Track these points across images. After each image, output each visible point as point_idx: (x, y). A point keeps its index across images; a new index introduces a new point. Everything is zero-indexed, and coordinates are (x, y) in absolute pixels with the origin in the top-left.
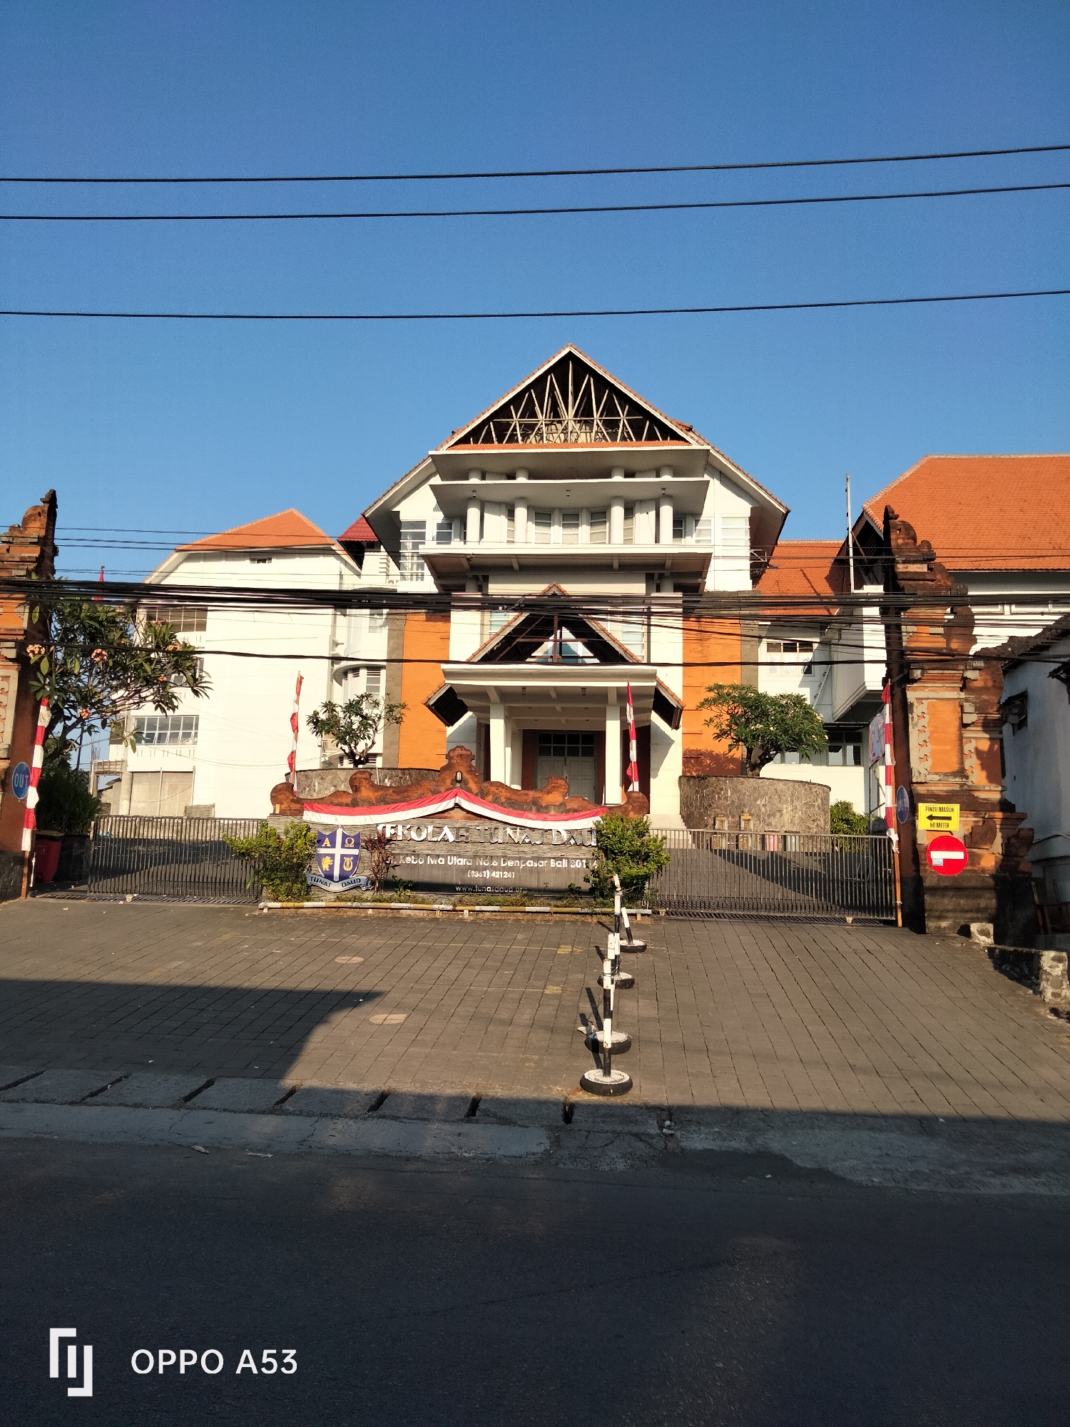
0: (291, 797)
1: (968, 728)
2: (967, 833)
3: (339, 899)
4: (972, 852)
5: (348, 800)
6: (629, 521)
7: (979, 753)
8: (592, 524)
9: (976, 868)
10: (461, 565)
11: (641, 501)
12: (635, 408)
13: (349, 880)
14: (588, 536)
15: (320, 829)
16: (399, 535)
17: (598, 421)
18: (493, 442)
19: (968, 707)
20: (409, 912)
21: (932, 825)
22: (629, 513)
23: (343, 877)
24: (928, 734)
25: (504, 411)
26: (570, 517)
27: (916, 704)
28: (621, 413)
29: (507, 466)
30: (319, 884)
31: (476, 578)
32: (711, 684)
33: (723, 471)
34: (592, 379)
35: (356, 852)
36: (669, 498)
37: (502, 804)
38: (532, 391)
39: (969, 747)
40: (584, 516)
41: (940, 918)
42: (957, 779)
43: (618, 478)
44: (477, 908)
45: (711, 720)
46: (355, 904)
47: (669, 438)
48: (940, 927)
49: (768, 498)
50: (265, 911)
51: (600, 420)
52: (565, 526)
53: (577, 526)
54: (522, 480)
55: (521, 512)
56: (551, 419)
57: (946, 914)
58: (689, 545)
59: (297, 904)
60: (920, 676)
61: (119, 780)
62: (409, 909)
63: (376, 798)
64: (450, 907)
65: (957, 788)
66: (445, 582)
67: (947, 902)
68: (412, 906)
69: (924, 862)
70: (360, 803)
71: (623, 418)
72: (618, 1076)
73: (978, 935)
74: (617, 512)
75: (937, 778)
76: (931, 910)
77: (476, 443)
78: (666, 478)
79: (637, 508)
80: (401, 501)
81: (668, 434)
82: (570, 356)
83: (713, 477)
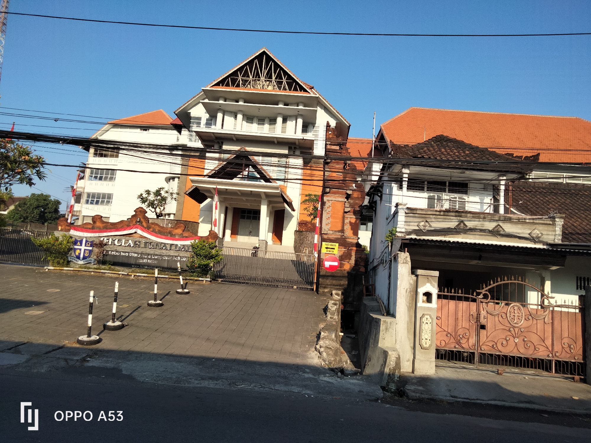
0: (66, 224)
1: (348, 213)
2: (340, 255)
3: (80, 267)
4: (342, 263)
5: (90, 227)
6: (284, 124)
7: (351, 223)
8: (270, 124)
9: (342, 269)
10: (211, 137)
11: (290, 116)
12: (290, 77)
13: (87, 260)
14: (268, 129)
15: (77, 238)
16: (190, 123)
17: (274, 82)
18: (230, 86)
19: (347, 205)
20: (109, 274)
21: (327, 251)
22: (285, 121)
23: (84, 258)
24: (330, 215)
25: (235, 73)
26: (261, 121)
27: (327, 202)
28: (284, 78)
29: (235, 97)
30: (74, 261)
31: (218, 143)
32: (307, 194)
33: (326, 106)
34: (273, 63)
35: (91, 248)
36: (301, 116)
37: (156, 232)
38: (248, 66)
39: (347, 221)
40: (267, 121)
41: (325, 288)
42: (340, 233)
43: (281, 106)
44: (138, 274)
45: (306, 208)
46: (86, 270)
47: (302, 91)
48: (324, 291)
49: (343, 119)
50: (47, 270)
51: (276, 81)
52: (259, 124)
53: (264, 124)
54: (241, 103)
55: (240, 117)
56: (254, 78)
57: (327, 286)
58: (309, 136)
59: (61, 268)
60: (329, 191)
61: (78, 219)
62: (109, 273)
63: (103, 227)
64: (126, 273)
65: (339, 237)
66: (206, 143)
67: (328, 281)
68: (110, 272)
69: (322, 265)
70: (96, 228)
71: (284, 80)
72: (94, 337)
73: (335, 295)
74: (280, 120)
75: (331, 232)
76: (322, 284)
77: (222, 86)
78: (301, 107)
79: (288, 119)
80: (191, 108)
81: (302, 89)
82: (264, 53)
83: (321, 108)
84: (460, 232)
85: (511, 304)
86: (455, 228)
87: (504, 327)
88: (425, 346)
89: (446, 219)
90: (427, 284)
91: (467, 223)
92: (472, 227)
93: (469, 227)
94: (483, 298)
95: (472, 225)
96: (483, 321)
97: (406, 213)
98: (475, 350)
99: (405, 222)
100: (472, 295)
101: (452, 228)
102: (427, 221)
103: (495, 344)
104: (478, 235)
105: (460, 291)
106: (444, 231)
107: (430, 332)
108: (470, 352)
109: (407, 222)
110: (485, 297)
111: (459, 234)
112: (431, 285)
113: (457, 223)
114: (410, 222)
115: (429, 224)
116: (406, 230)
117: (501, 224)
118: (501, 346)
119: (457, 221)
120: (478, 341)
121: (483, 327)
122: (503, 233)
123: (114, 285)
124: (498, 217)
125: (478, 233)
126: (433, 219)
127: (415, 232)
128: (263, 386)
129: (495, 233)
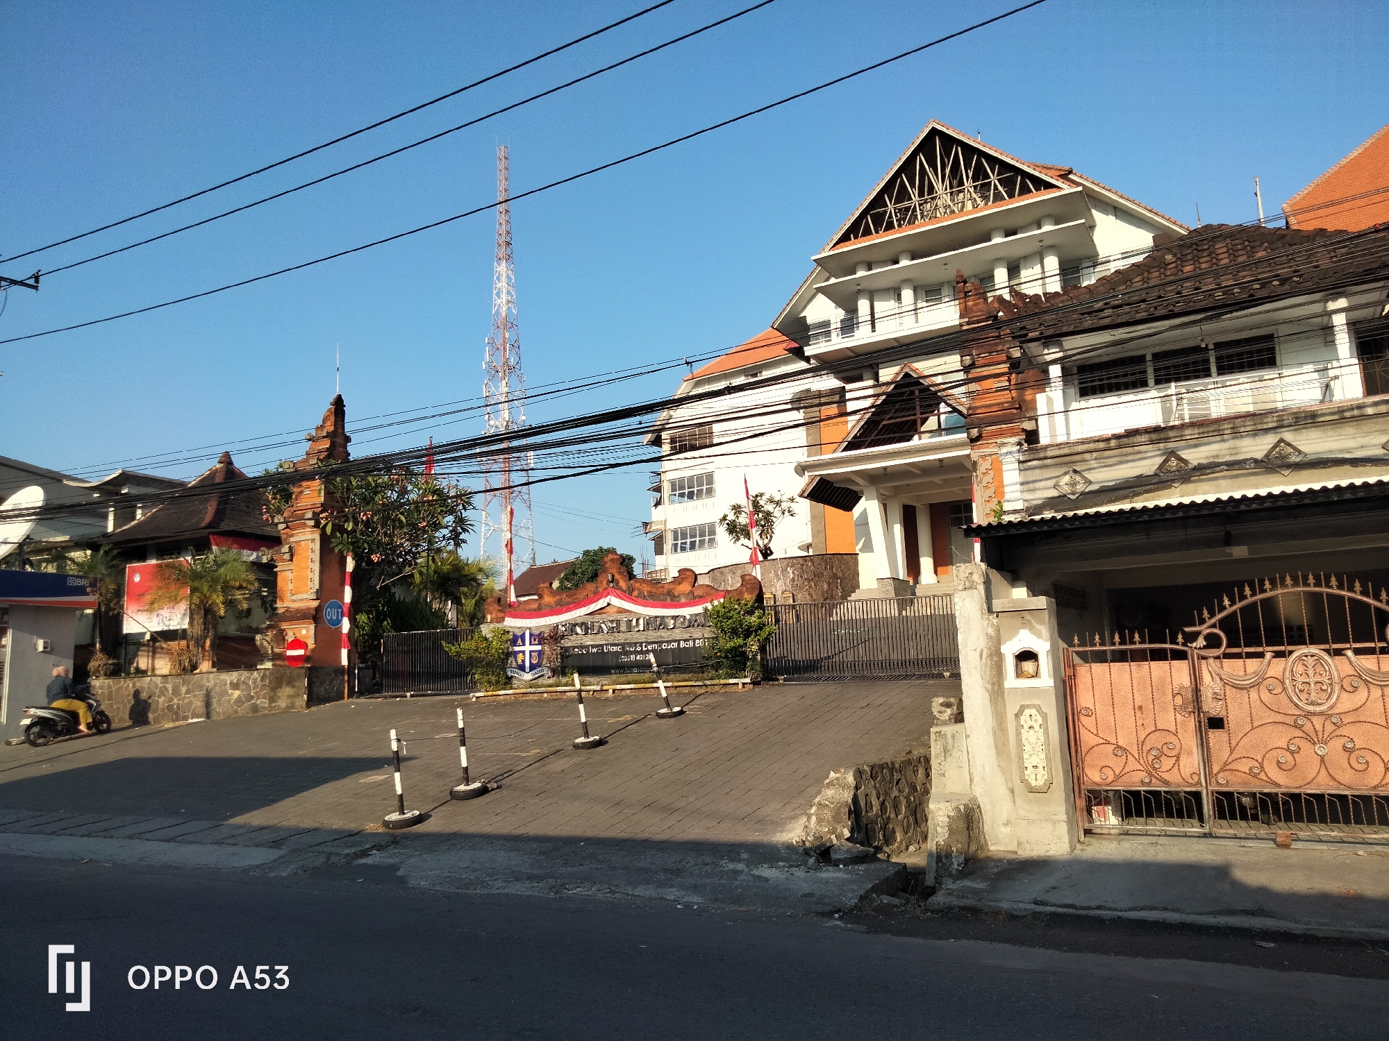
0: (498, 608)
3: (525, 687)
5: (536, 606)
6: (1015, 278)
11: (1026, 258)
12: (1005, 166)
13: (536, 671)
15: (515, 631)
16: (805, 338)
17: (969, 188)
18: (872, 234)
22: (1013, 270)
23: (532, 667)
25: (878, 201)
28: (991, 175)
29: (889, 253)
30: (516, 675)
33: (1116, 205)
34: (959, 148)
35: (540, 647)
36: (1052, 248)
37: (644, 597)
38: (903, 175)
43: (997, 240)
44: (618, 687)
46: (532, 690)
47: (1042, 188)
49: (1168, 224)
50: (474, 699)
51: (974, 188)
54: (904, 263)
55: (907, 294)
56: (924, 198)
59: (496, 693)
64: (599, 688)
66: (844, 375)
70: (544, 607)
71: (993, 179)
72: (411, 814)
74: (1000, 274)
77: (856, 238)
78: (1047, 228)
79: (1021, 266)
80: (805, 307)
81: (1041, 184)
82: (934, 131)
83: (1106, 213)
84: (1168, 481)
85: (1291, 652)
86: (1156, 475)
87: (1280, 718)
88: (1033, 783)
89: (1126, 455)
90: (1021, 631)
91: (1185, 454)
92: (1204, 461)
93: (1195, 463)
94: (1205, 647)
95: (1204, 455)
96: (1212, 708)
97: (1020, 462)
98: (1202, 786)
99: (1022, 484)
100: (1171, 643)
101: (1146, 476)
102: (1075, 471)
103: (1257, 765)
104: (1224, 477)
105: (1137, 636)
106: (1126, 486)
107: (1043, 747)
108: (1185, 792)
109: (1027, 483)
110: (1212, 642)
111: (1170, 487)
112: (1034, 634)
113: (1160, 460)
114: (1034, 482)
115: (1083, 477)
116: (1027, 504)
117: (1288, 436)
118: (1277, 769)
119: (1160, 452)
120: (1207, 761)
121: (1217, 723)
122: (1298, 460)
123: (456, 714)
124: (1275, 419)
125: (1225, 473)
126: (1092, 462)
127: (1051, 503)
128: (613, 888)
129: (1272, 464)
